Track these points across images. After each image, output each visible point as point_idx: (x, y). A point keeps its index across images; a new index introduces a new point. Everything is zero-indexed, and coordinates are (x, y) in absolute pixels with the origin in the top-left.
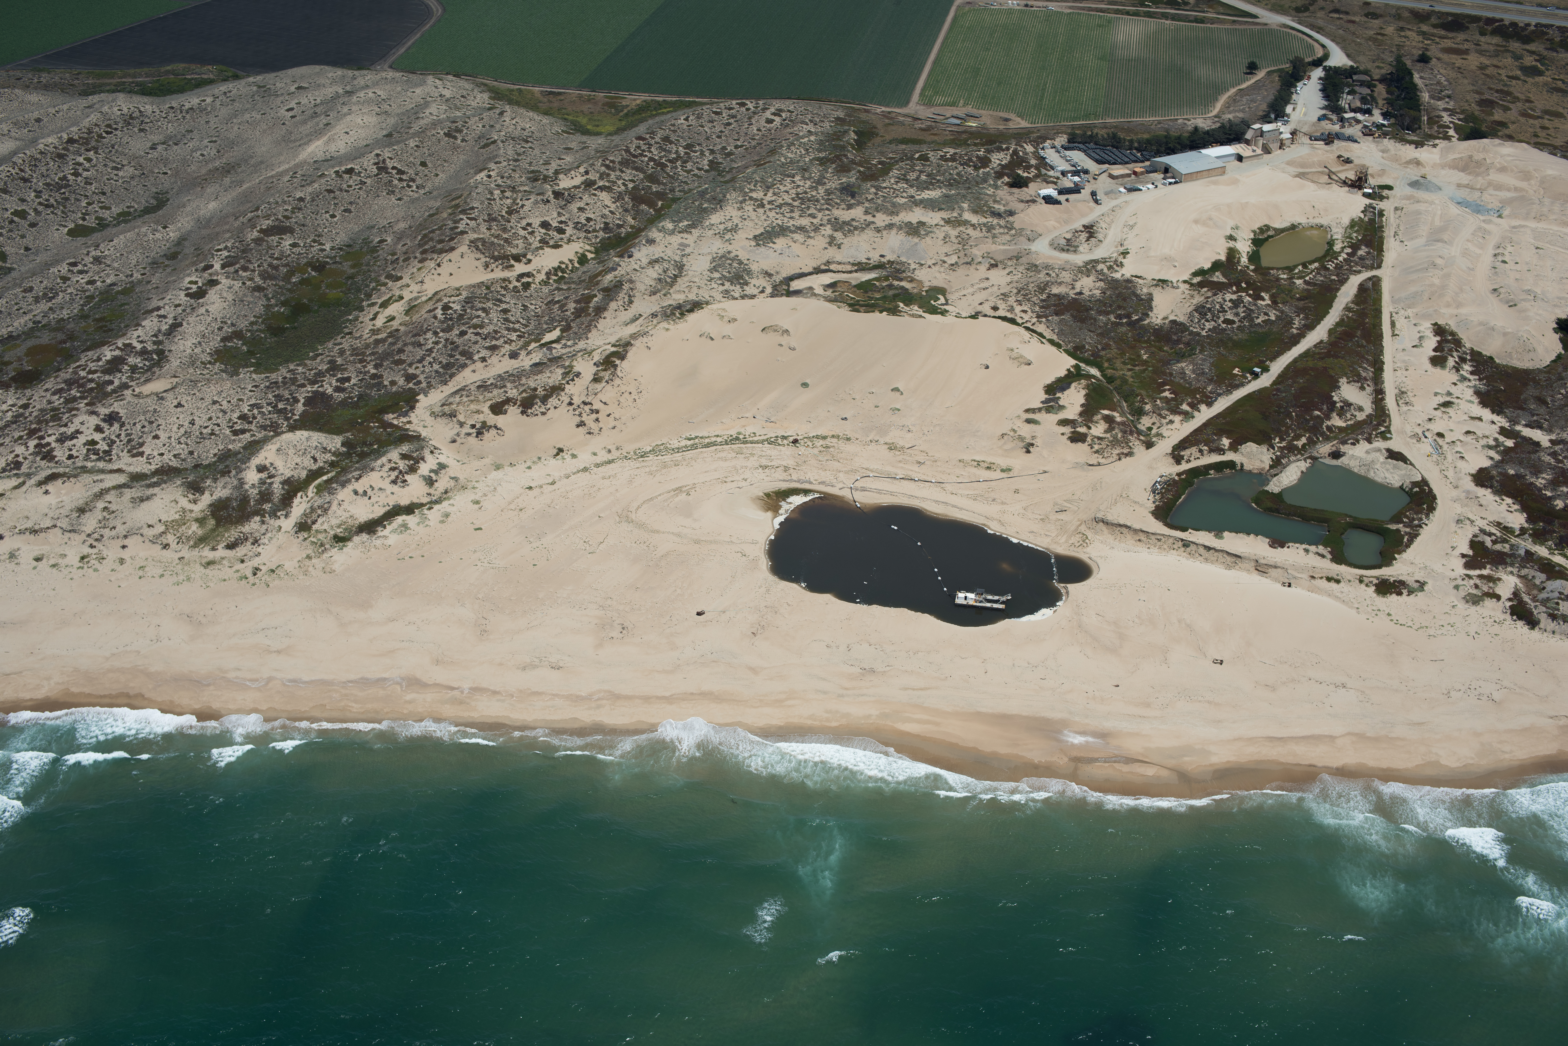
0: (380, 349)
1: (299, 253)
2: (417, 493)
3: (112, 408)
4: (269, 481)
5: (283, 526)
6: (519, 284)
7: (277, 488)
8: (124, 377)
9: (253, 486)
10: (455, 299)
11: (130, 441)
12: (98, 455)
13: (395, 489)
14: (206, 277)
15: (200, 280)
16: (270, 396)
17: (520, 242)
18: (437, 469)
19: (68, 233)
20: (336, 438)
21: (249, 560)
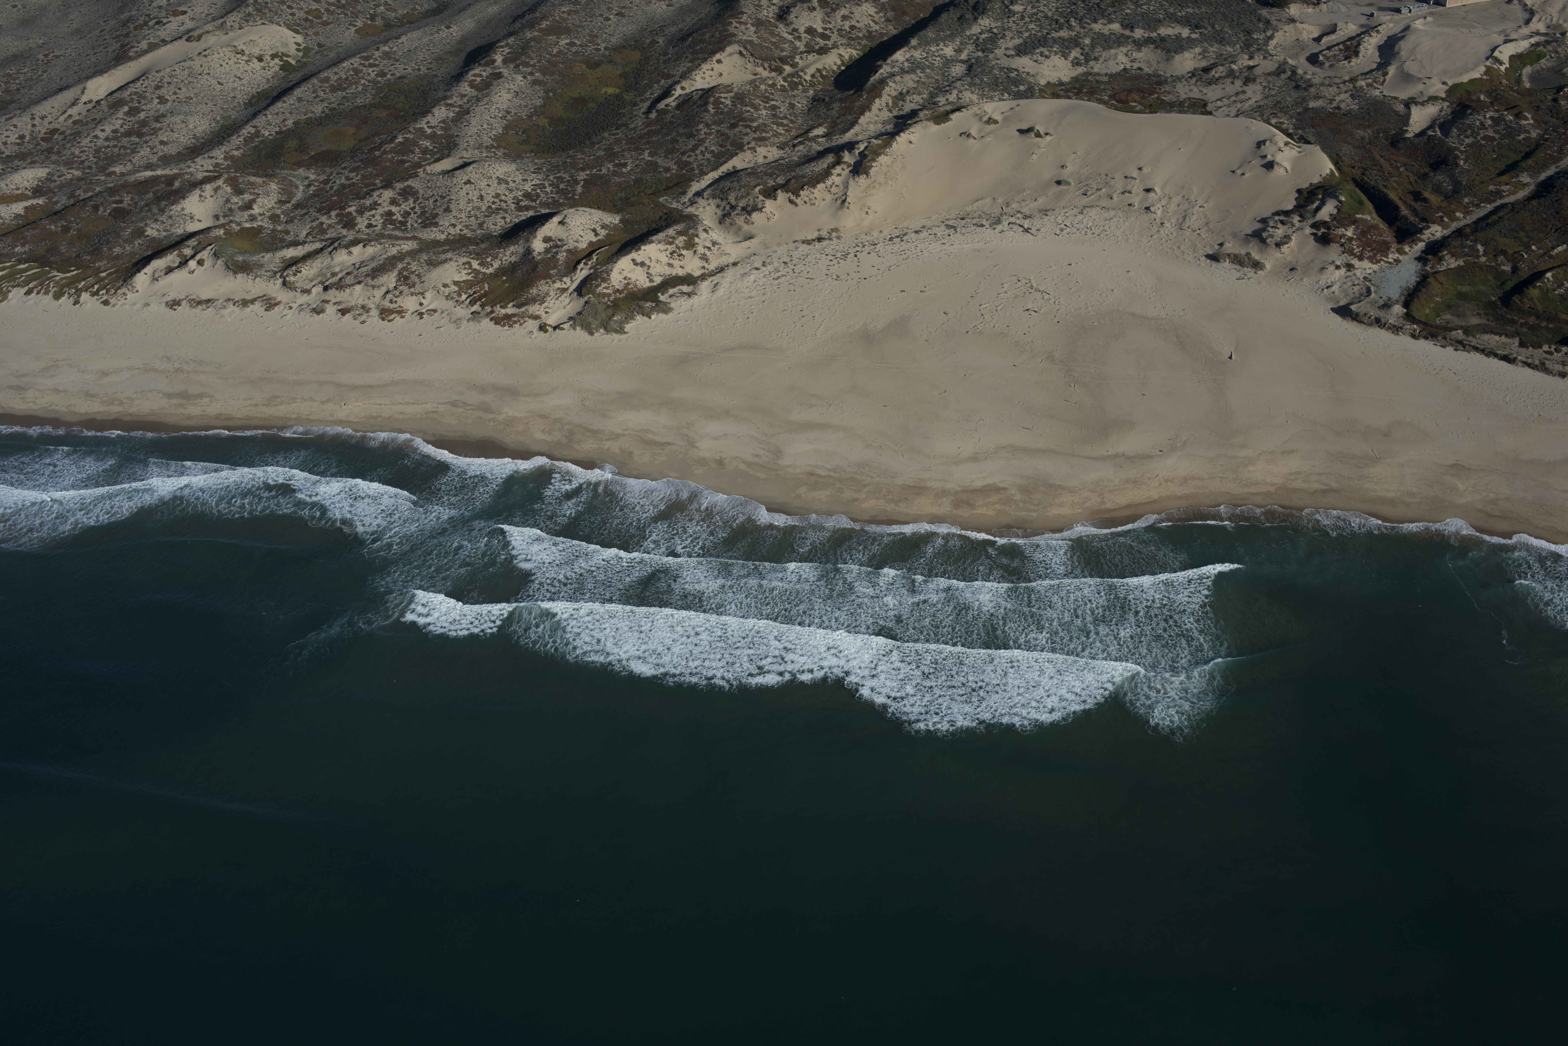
0: (655, 139)
1: (576, 52)
2: (691, 265)
3: (406, 184)
4: (554, 250)
5: (568, 289)
6: (786, 84)
7: (562, 256)
8: (416, 157)
9: (540, 254)
10: (726, 95)
11: (423, 213)
12: (395, 225)
13: (671, 261)
14: (489, 70)
15: (484, 74)
16: (551, 178)
17: (786, 46)
18: (710, 245)
19: (356, 31)
20: (615, 216)
21: (537, 317)
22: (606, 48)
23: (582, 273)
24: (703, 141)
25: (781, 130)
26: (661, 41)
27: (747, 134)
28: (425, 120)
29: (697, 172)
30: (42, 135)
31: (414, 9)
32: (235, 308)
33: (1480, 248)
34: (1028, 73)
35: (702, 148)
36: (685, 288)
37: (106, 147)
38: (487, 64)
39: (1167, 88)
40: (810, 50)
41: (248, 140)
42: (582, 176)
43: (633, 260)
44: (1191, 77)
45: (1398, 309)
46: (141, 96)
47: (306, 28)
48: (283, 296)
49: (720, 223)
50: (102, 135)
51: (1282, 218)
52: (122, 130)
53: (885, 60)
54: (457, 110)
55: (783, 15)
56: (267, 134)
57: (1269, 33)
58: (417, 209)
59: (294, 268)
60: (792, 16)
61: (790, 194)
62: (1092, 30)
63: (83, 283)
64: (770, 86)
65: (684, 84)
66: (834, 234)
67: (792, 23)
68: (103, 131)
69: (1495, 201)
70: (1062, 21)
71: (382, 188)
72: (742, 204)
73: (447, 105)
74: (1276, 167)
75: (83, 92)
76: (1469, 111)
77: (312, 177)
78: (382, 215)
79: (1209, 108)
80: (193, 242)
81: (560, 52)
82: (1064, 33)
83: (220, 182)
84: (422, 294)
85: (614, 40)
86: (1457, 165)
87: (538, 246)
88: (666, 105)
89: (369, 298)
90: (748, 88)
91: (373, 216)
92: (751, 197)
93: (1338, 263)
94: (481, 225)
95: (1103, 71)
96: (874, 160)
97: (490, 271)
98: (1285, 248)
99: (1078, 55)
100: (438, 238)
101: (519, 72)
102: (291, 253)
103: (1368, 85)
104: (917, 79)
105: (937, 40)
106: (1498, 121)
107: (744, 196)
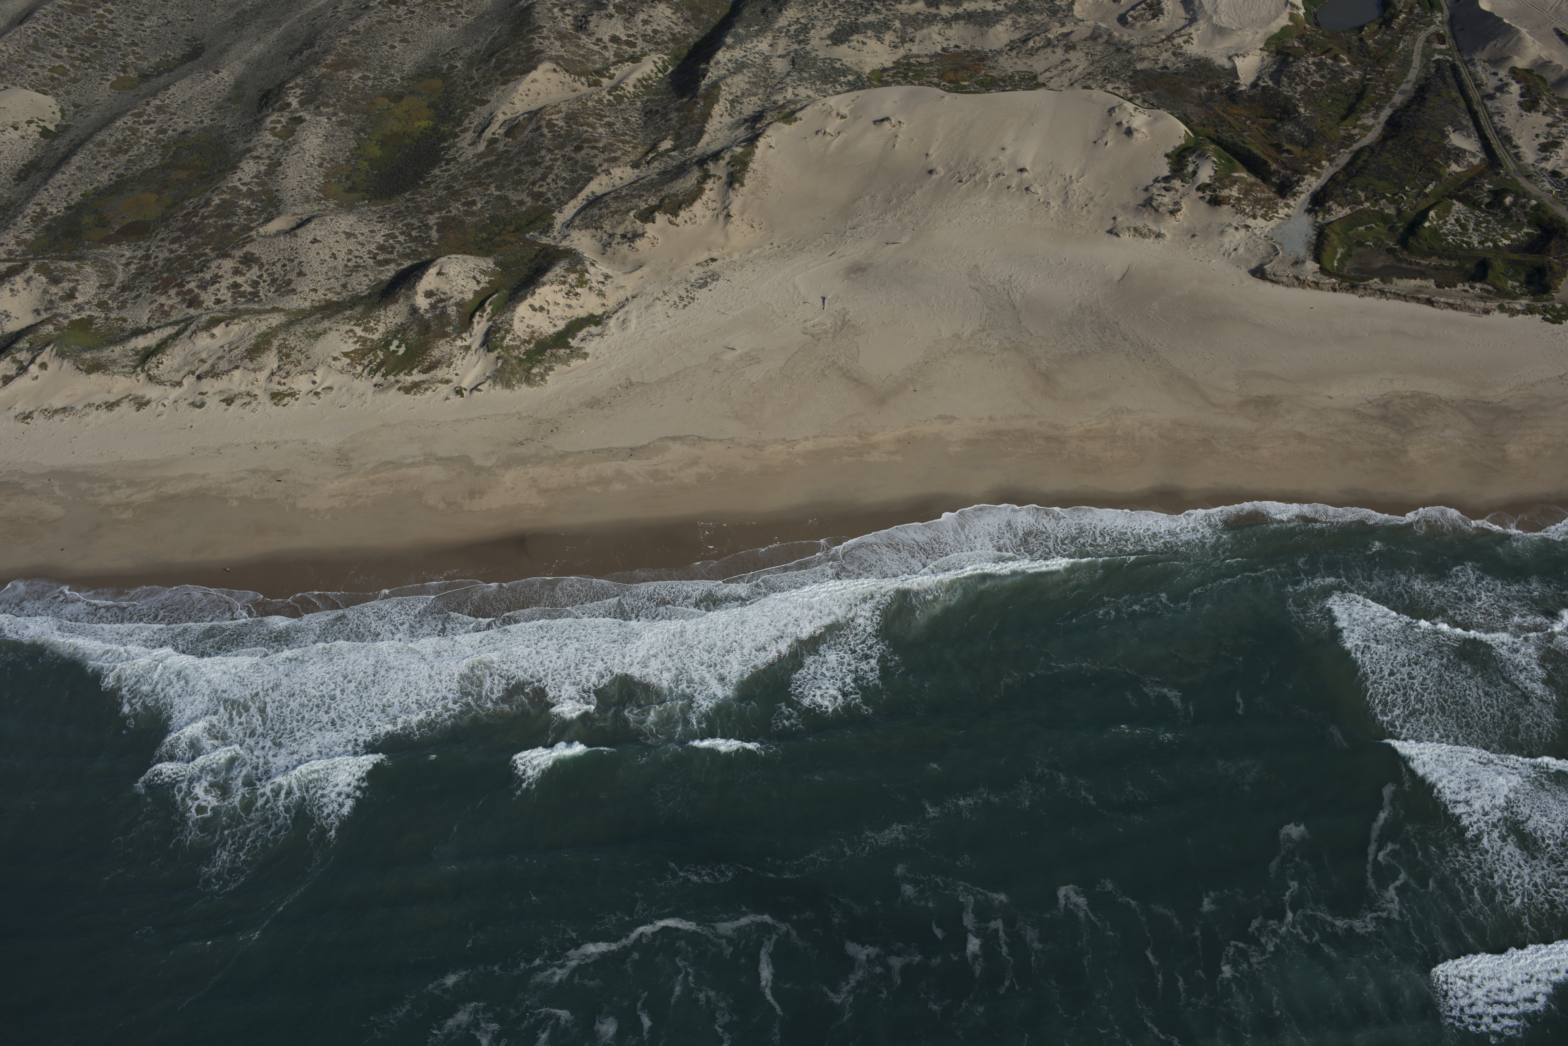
0: (495, 171)
1: (373, 85)
2: (591, 304)
3: (245, 250)
4: (441, 305)
5: (472, 346)
6: (611, 98)
7: (452, 311)
8: (240, 219)
9: (427, 311)
10: (556, 116)
11: (274, 281)
12: (246, 297)
13: (569, 302)
14: (287, 115)
15: (282, 119)
16: (399, 225)
17: (597, 57)
18: (603, 280)
19: (112, 86)
20: (488, 259)
21: (448, 381)
22: (402, 78)
23: (480, 326)
24: (551, 168)
25: (628, 148)
26: (459, 65)
27: (596, 156)
28: (235, 177)
29: (554, 202)
31: (166, 56)
32: (99, 413)
33: (1362, 195)
34: (851, 62)
35: (552, 176)
36: (593, 329)
38: (281, 109)
39: (989, 63)
40: (621, 59)
41: (36, 220)
42: (432, 220)
43: (531, 306)
44: (1010, 50)
45: (1311, 266)
47: (54, 88)
48: (152, 392)
49: (603, 254)
51: (1164, 185)
53: (708, 63)
54: (267, 162)
55: (581, 25)
56: (55, 210)
58: (265, 276)
59: (154, 360)
60: (592, 25)
61: (669, 215)
62: (897, 11)
64: (597, 102)
65: (504, 108)
67: (594, 33)
69: (1351, 145)
70: (866, 5)
71: (218, 257)
72: (620, 231)
73: (254, 157)
74: (1135, 133)
76: (1291, 59)
77: (128, 254)
78: (228, 288)
79: (1041, 79)
80: (23, 344)
81: (356, 87)
82: (871, 18)
83: (30, 272)
84: (313, 371)
85: (406, 68)
86: (1299, 113)
87: (422, 302)
88: (493, 134)
89: (253, 384)
90: (576, 106)
91: (219, 290)
92: (627, 222)
93: (1234, 224)
94: (344, 286)
95: (923, 53)
96: (745, 170)
97: (376, 336)
98: (1179, 215)
99: (893, 38)
100: (302, 306)
101: (320, 114)
102: (142, 342)
103: (1185, 42)
104: (746, 79)
105: (749, 37)
106: (1320, 66)
107: (619, 223)
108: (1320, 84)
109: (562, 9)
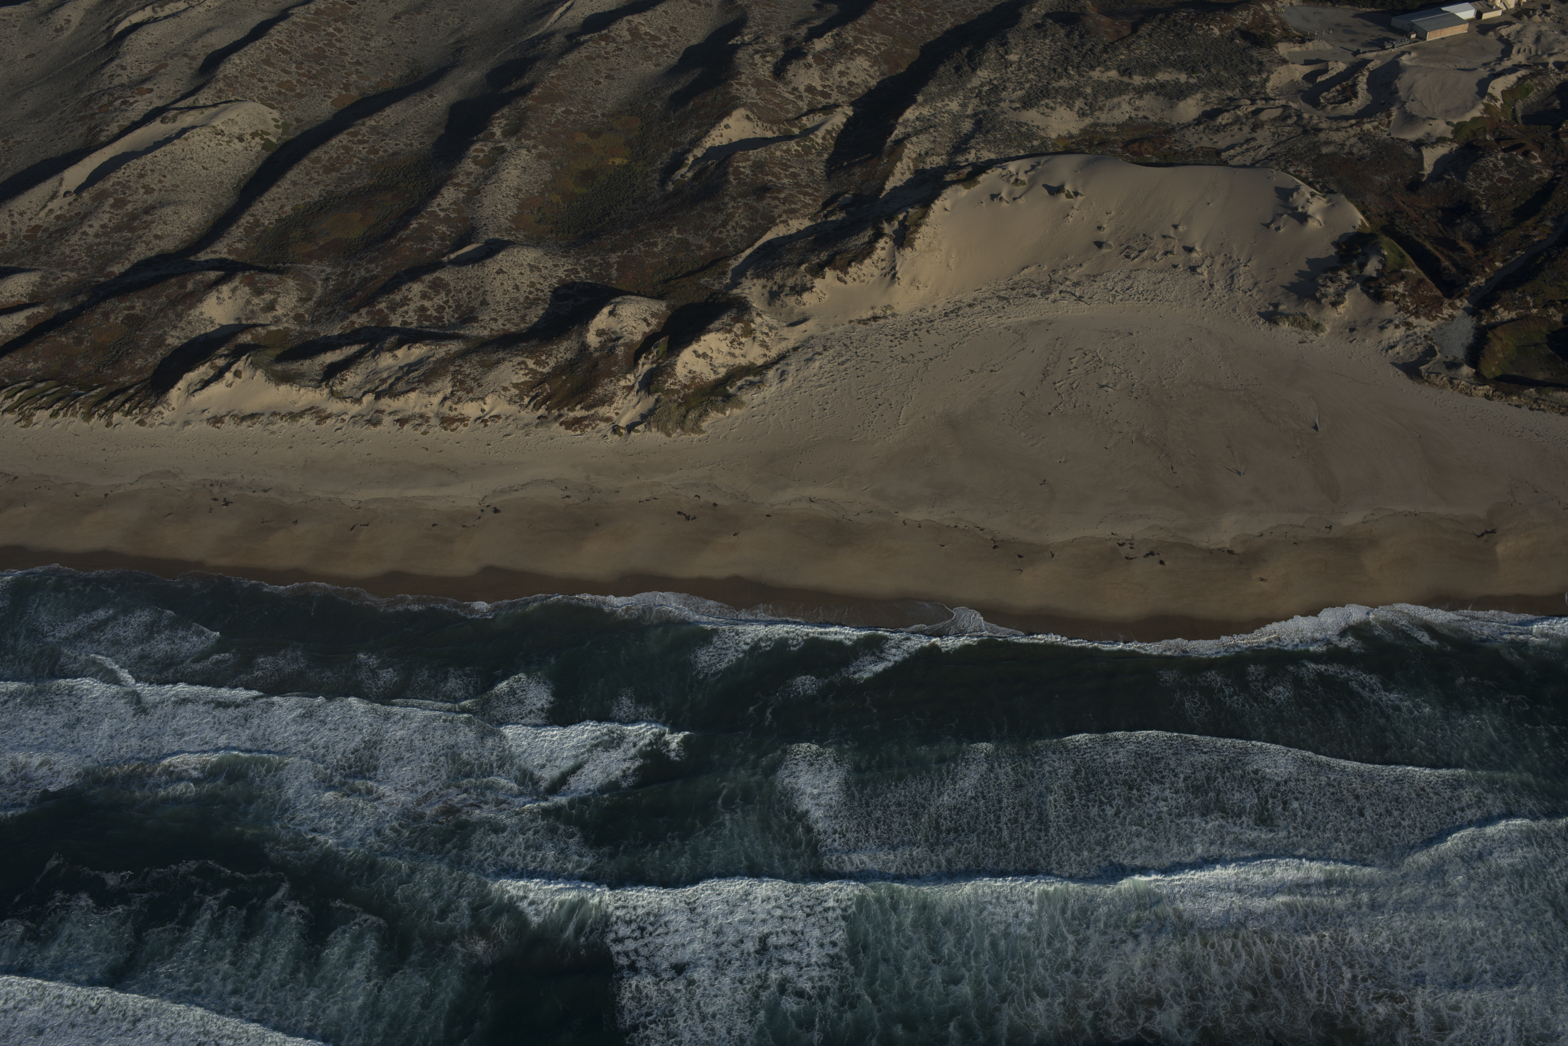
0: (679, 214)
1: (574, 121)
2: (754, 354)
3: (435, 275)
4: (610, 345)
5: (633, 386)
6: (799, 149)
7: (620, 351)
8: (435, 244)
9: (596, 350)
11: (459, 307)
12: (430, 321)
14: (490, 145)
15: (485, 149)
16: (582, 261)
17: (790, 107)
18: (767, 331)
19: (333, 103)
20: (661, 302)
21: (608, 420)
23: (644, 367)
24: (731, 215)
25: (808, 200)
26: (658, 105)
27: (776, 207)
28: (435, 202)
29: (731, 248)
30: (23, 233)
31: (387, 76)
32: (283, 423)
33: (1531, 300)
34: (1038, 127)
35: (732, 223)
36: (752, 379)
37: (99, 244)
38: (486, 138)
39: (1176, 136)
40: (813, 109)
41: (249, 230)
42: (614, 258)
43: (695, 352)
44: (1197, 124)
45: (1466, 369)
46: (125, 186)
47: (280, 102)
48: (334, 407)
49: (770, 305)
50: (90, 231)
51: (1328, 273)
52: (111, 225)
53: (896, 120)
54: (466, 189)
55: (779, 73)
56: (267, 222)
57: (1264, 76)
58: (451, 303)
59: (339, 376)
60: (790, 74)
61: (838, 272)
62: (1090, 78)
63: (112, 402)
64: (785, 151)
65: (695, 152)
66: (889, 312)
67: (791, 82)
68: (91, 226)
70: (1059, 70)
71: (409, 280)
72: (790, 283)
73: (456, 185)
74: (1310, 220)
75: (61, 184)
76: (1480, 153)
77: (329, 270)
78: (415, 311)
79: (1224, 156)
80: (223, 349)
81: (558, 121)
82: (1064, 83)
83: (236, 282)
84: (483, 399)
85: (608, 105)
86: (1481, 210)
87: (593, 340)
88: (682, 176)
89: (426, 406)
90: (764, 155)
91: (407, 312)
92: (798, 276)
93: (1396, 321)
94: (523, 318)
95: (1110, 121)
96: (916, 231)
97: (548, 370)
98: (1341, 308)
99: (1083, 106)
100: (482, 335)
101: (522, 146)
102: (329, 358)
103: (1375, 128)
104: (932, 139)
105: (941, 96)
106: (1509, 162)
107: (789, 276)
108: (1508, 181)
109: (763, 57)
